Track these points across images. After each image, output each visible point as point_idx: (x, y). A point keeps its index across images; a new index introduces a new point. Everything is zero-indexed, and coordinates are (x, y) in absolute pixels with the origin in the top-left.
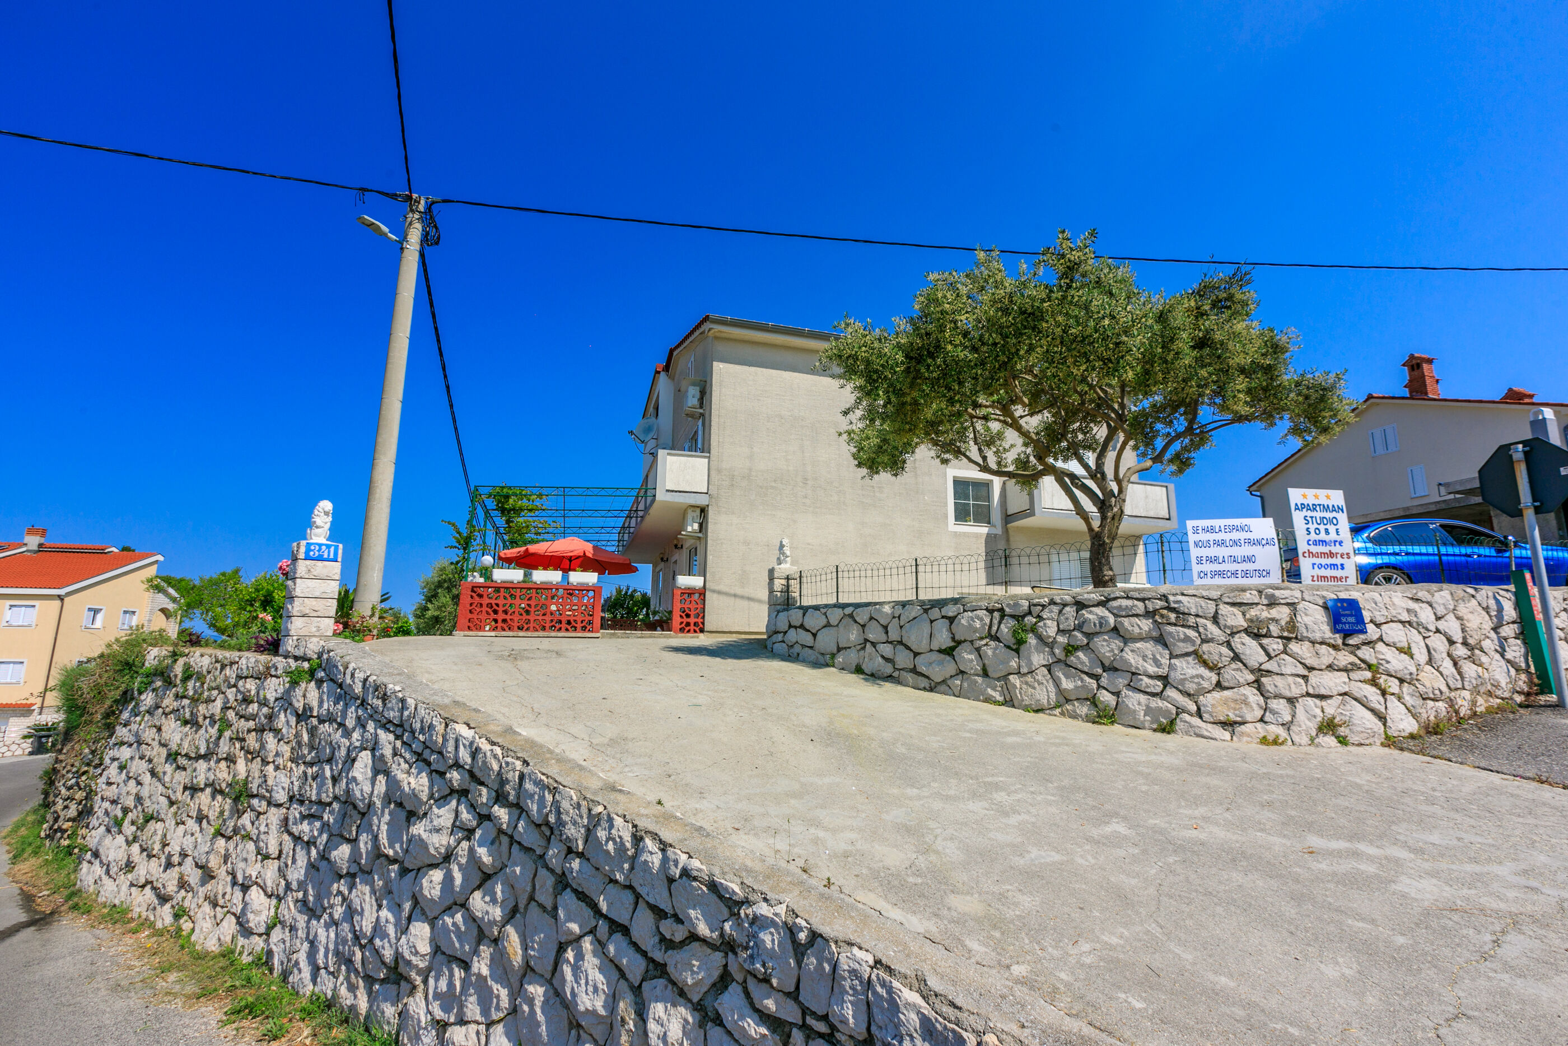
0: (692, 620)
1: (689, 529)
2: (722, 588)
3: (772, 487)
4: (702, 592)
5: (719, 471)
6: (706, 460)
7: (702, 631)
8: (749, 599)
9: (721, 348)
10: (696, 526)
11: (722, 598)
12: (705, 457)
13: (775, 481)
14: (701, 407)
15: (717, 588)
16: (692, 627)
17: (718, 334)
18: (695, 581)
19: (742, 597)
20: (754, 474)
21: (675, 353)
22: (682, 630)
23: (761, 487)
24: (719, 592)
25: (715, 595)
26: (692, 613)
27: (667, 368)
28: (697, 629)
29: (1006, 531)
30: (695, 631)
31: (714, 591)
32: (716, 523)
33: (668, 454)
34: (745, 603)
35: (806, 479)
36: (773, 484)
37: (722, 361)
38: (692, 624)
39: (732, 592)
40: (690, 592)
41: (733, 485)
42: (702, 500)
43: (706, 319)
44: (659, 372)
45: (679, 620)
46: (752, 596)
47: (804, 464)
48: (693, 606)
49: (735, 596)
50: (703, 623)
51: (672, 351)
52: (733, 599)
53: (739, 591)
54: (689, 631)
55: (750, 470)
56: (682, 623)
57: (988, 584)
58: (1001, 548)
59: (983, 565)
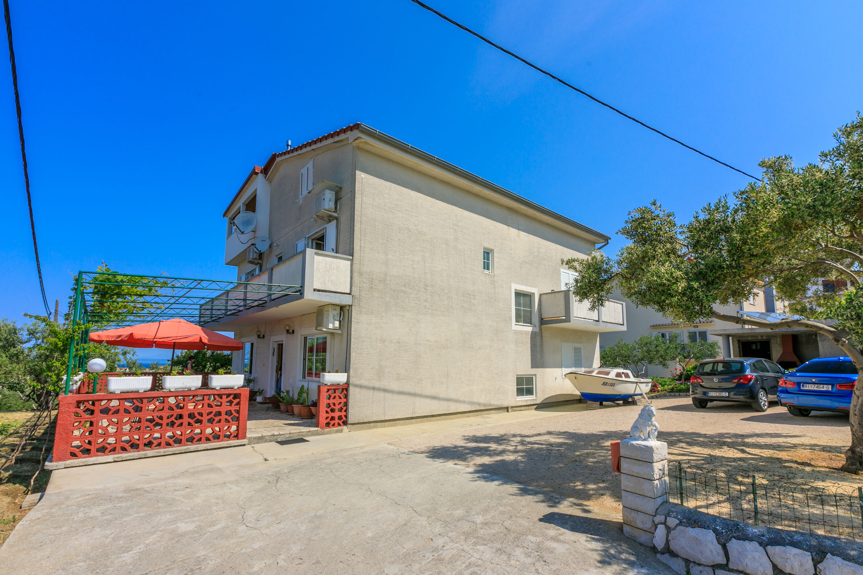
0: (337, 414)
1: (331, 326)
2: (363, 382)
3: (402, 291)
4: (345, 389)
5: (361, 274)
6: (349, 263)
7: (345, 423)
8: (385, 391)
9: (362, 158)
10: (337, 324)
11: (364, 391)
12: (348, 259)
13: (404, 286)
14: (335, 211)
15: (358, 383)
16: (337, 421)
17: (361, 145)
18: (340, 378)
19: (379, 389)
20: (388, 278)
21: (278, 159)
22: (328, 425)
23: (394, 291)
24: (361, 387)
25: (357, 390)
26: (337, 407)
27: (265, 171)
28: (341, 422)
29: (541, 330)
30: (339, 425)
31: (356, 386)
32: (358, 323)
33: (316, 254)
34: (381, 394)
35: (427, 286)
36: (403, 289)
37: (363, 171)
38: (336, 418)
39: (371, 385)
40: (335, 388)
41: (372, 288)
42: (346, 300)
43: (356, 127)
44: (257, 174)
45: (325, 415)
46: (387, 387)
47: (425, 273)
48: (337, 401)
49: (374, 388)
50: (346, 416)
51: (273, 158)
52: (372, 391)
53: (377, 384)
54: (334, 425)
55: (386, 274)
56: (327, 418)
57: (532, 367)
58: (538, 341)
59: (530, 354)
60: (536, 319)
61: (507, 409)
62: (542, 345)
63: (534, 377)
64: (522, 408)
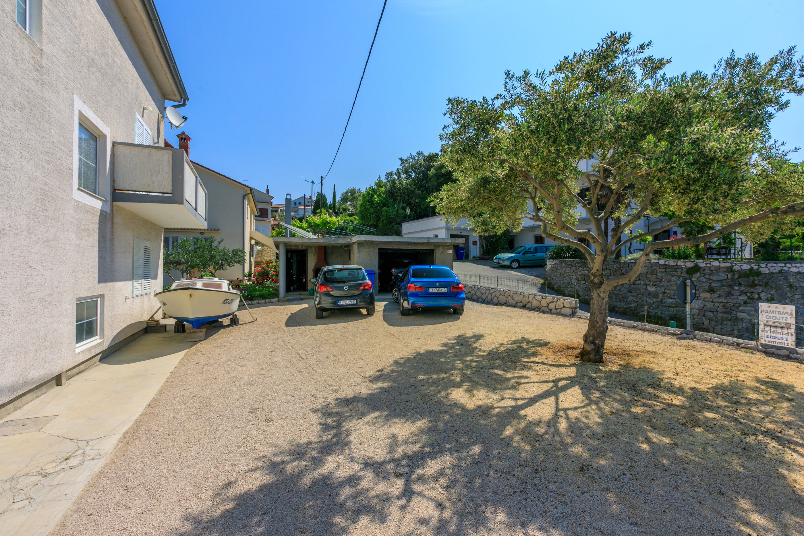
29: (113, 210)
57: (100, 281)
58: (108, 230)
59: (97, 254)
60: (105, 187)
61: (58, 380)
62: (112, 240)
63: (99, 300)
64: (82, 367)
